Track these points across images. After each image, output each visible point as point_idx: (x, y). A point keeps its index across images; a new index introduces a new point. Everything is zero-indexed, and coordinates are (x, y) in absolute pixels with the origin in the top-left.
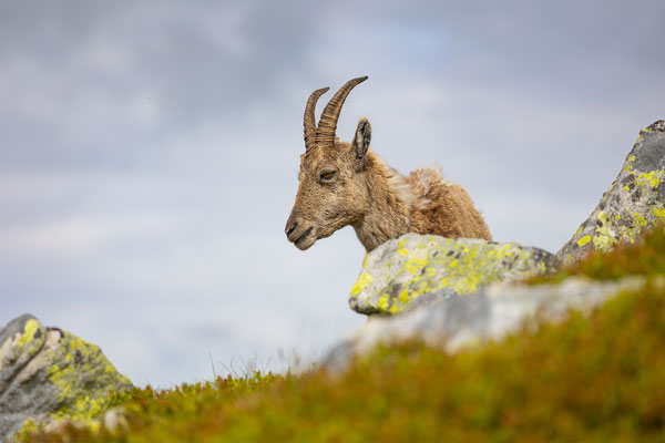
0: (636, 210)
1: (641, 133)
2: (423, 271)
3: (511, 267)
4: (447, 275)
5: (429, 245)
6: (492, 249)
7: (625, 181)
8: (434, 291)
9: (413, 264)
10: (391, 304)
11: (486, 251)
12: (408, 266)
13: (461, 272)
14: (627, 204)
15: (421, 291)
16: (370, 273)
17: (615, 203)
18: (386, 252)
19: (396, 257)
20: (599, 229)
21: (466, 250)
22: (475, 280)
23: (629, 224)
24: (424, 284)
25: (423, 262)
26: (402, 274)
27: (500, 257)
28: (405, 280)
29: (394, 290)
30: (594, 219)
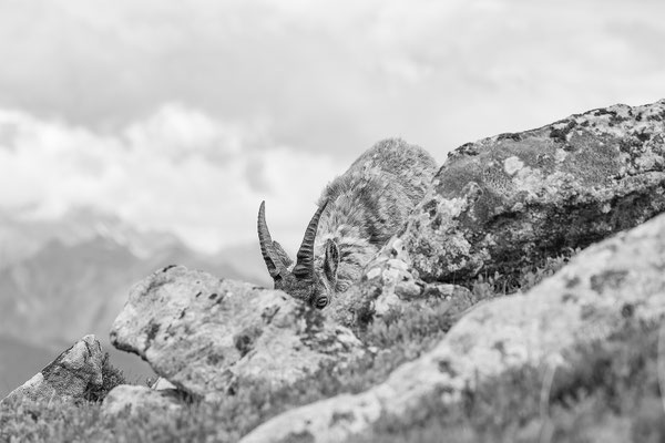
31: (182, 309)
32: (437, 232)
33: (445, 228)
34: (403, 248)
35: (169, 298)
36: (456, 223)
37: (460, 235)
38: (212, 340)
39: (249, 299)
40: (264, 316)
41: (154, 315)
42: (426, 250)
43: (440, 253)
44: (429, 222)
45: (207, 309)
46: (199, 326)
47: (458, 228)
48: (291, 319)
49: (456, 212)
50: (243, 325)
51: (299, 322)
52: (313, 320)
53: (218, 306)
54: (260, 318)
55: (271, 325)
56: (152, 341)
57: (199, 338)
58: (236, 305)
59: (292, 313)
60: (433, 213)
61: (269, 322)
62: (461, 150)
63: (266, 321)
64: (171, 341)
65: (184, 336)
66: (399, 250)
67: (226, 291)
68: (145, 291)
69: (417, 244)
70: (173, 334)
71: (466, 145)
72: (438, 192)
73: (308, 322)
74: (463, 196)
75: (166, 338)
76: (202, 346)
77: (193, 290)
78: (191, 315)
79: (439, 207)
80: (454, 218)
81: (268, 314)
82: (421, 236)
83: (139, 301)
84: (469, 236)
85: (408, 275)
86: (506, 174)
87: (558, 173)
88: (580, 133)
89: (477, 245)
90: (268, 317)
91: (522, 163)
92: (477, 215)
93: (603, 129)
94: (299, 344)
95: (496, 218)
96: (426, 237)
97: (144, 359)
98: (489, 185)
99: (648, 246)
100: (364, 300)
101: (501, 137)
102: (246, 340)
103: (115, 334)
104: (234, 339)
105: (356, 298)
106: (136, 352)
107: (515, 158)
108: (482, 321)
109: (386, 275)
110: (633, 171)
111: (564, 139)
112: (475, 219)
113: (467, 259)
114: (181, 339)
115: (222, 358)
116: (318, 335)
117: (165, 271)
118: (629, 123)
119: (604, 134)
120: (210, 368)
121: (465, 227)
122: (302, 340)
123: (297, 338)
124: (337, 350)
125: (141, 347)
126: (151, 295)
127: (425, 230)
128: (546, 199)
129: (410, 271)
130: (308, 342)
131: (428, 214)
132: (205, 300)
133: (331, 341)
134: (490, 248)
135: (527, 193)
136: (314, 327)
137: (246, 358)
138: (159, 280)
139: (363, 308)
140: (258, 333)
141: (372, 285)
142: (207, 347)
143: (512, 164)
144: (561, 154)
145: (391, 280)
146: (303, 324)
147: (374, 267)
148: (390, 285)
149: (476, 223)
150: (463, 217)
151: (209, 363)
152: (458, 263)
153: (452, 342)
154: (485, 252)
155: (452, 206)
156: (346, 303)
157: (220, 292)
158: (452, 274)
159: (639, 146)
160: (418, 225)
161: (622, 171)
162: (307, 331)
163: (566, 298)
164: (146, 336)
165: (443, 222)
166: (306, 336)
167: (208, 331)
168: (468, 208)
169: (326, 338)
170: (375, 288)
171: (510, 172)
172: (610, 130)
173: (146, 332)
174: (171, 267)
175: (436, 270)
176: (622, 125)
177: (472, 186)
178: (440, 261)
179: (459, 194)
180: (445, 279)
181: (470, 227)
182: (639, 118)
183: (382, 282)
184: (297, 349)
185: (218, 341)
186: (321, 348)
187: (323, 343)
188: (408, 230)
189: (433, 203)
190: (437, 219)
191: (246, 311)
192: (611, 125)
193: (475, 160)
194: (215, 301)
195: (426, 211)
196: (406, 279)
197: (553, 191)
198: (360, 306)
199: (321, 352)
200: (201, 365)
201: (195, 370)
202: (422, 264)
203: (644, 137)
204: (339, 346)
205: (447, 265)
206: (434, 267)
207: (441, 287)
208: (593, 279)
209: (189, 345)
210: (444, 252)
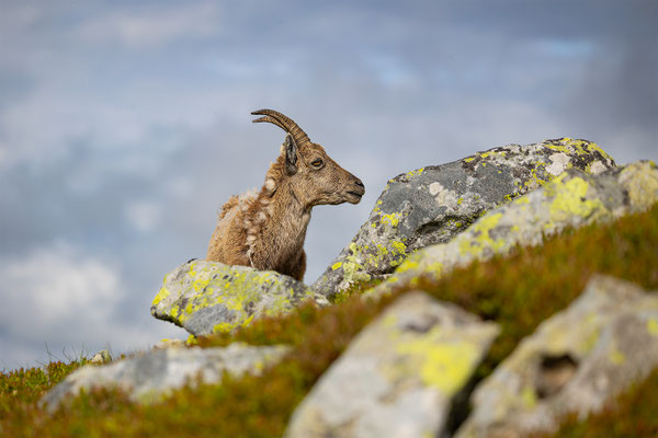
0: (380, 242)
1: (389, 183)
2: (205, 290)
3: (268, 290)
4: (221, 294)
5: (211, 269)
6: (256, 275)
7: (373, 220)
8: (211, 305)
9: (199, 284)
10: (180, 313)
11: (252, 276)
12: (195, 285)
13: (232, 292)
14: (373, 238)
15: (202, 305)
16: (168, 288)
17: (365, 236)
18: (180, 273)
19: (187, 277)
20: (348, 258)
21: (237, 275)
22: (241, 299)
23: (374, 252)
24: (205, 300)
25: (205, 282)
26: (189, 291)
27: (261, 283)
28: (191, 296)
29: (183, 303)
30: (346, 249)
31: (204, 287)
32: (381, 237)
33: (387, 234)
34: (357, 250)
35: (193, 281)
36: (395, 231)
37: (398, 239)
38: (227, 306)
40: (263, 287)
41: (183, 293)
43: (384, 253)
44: (375, 230)
45: (222, 286)
46: (217, 297)
47: (396, 235)
48: (283, 288)
49: (394, 223)
50: (249, 295)
51: (288, 290)
52: (298, 289)
53: (230, 283)
54: (260, 289)
55: (269, 294)
56: (183, 310)
57: (218, 306)
58: (242, 282)
59: (284, 284)
60: (378, 224)
62: (397, 179)
63: (265, 291)
64: (197, 308)
65: (207, 305)
66: (354, 251)
67: (235, 273)
68: (175, 278)
69: (367, 247)
70: (198, 304)
71: (400, 175)
72: (381, 209)
73: (294, 291)
74: (399, 211)
75: (193, 307)
76: (220, 311)
77: (211, 274)
78: (210, 291)
79: (382, 219)
80: (394, 227)
81: (267, 286)
82: (369, 241)
83: (171, 285)
84: (405, 240)
85: (361, 267)
86: (430, 195)
87: (468, 193)
88: (484, 165)
89: (411, 246)
90: (266, 289)
91: (442, 187)
92: (411, 224)
93: (500, 161)
94: (289, 305)
95: (424, 226)
96: (374, 241)
97: (177, 324)
98: (419, 203)
99: (525, 209)
100: (330, 285)
101: (426, 168)
102: (251, 305)
103: (155, 308)
104: (243, 304)
105: (324, 284)
106: (170, 319)
107: (437, 183)
108: (418, 261)
109: (345, 267)
110: (523, 191)
111: (472, 169)
112: (408, 227)
113: (404, 256)
114: (204, 307)
115: (235, 317)
116: (302, 299)
117: (189, 262)
118: (519, 157)
119: (502, 165)
120: (226, 325)
121: (401, 233)
122: (291, 302)
123: (288, 301)
125: (175, 315)
126: (180, 280)
128: (460, 212)
129: (362, 265)
131: (374, 225)
132: (220, 278)
135: (446, 208)
136: (299, 294)
137: (252, 316)
138: (185, 268)
139: (330, 291)
140: (259, 299)
141: (336, 274)
142: (223, 311)
143: (435, 188)
144: (471, 180)
145: (349, 270)
146: (291, 292)
147: (337, 261)
148: (349, 274)
149: (410, 230)
150: (399, 228)
151: (225, 321)
155: (392, 219)
157: (230, 274)
159: (527, 173)
160: (367, 233)
161: (515, 191)
162: (295, 296)
163: (472, 244)
164: (178, 307)
165: (385, 230)
166: (294, 300)
167: (224, 300)
168: (404, 220)
170: (338, 276)
171: (434, 194)
172: (506, 163)
173: (178, 304)
174: (193, 260)
175: (382, 265)
176: (515, 158)
177: (406, 203)
178: (384, 259)
179: (396, 210)
181: (405, 234)
182: (527, 153)
183: (343, 271)
185: (231, 307)
188: (360, 237)
189: (378, 217)
190: (381, 228)
191: (250, 286)
192: (507, 159)
193: (408, 186)
194: (227, 280)
195: (373, 223)
196: (360, 270)
197: (465, 206)
198: (326, 289)
202: (371, 261)
203: (531, 166)
205: (388, 261)
206: (380, 265)
208: (490, 231)
209: (210, 310)
210: (387, 252)
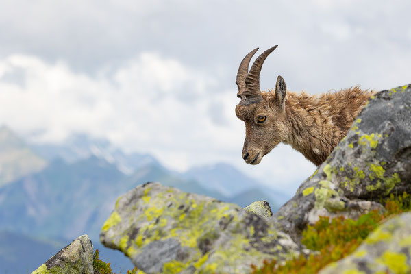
31: (157, 216)
32: (358, 160)
33: (365, 157)
34: (332, 172)
35: (146, 208)
36: (373, 153)
37: (377, 162)
38: (180, 241)
39: (209, 210)
40: (221, 223)
41: (135, 221)
42: (349, 174)
43: (361, 176)
44: (352, 152)
45: (176, 217)
46: (170, 230)
47: (375, 157)
48: (242, 226)
49: (373, 144)
50: (205, 229)
51: (248, 229)
52: (259, 227)
53: (185, 215)
54: (218, 225)
55: (227, 231)
56: (132, 242)
57: (170, 240)
58: (199, 214)
59: (243, 222)
60: (356, 145)
61: (225, 228)
62: (379, 95)
63: (223, 226)
64: (148, 242)
65: (158, 238)
66: (328, 174)
67: (192, 203)
68: (127, 202)
69: (342, 169)
70: (149, 236)
71: (382, 92)
72: (360, 128)
73: (256, 229)
74: (379, 132)
75: (144, 239)
76: (172, 246)
77: (166, 202)
78: (164, 221)
79: (360, 140)
80: (372, 149)
81: (224, 221)
82: (346, 163)
83: (123, 209)
84: (384, 163)
85: (335, 193)
89: (390, 170)
90: (224, 224)
92: (390, 146)
94: (248, 246)
95: (405, 149)
96: (350, 163)
97: (127, 255)
98: (400, 124)
100: (300, 212)
102: (207, 242)
103: (103, 235)
104: (197, 240)
105: (293, 211)
106: (120, 249)
108: (392, 231)
109: (318, 193)
112: (388, 150)
113: (382, 181)
114: (155, 240)
115: (187, 255)
116: (264, 240)
117: (144, 186)
120: (178, 263)
121: (381, 156)
122: (251, 243)
123: (246, 242)
124: (278, 252)
125: (124, 246)
126: (132, 205)
127: (349, 158)
129: (336, 190)
130: (256, 245)
131: (352, 146)
132: (175, 210)
133: (274, 243)
134: (400, 173)
136: (260, 233)
137: (206, 256)
138: (139, 193)
139: (299, 219)
140: (216, 237)
141: (307, 200)
142: (176, 247)
145: (322, 197)
146: (251, 230)
147: (309, 186)
148: (321, 201)
149: (389, 153)
150: (379, 149)
151: (177, 259)
152: (374, 185)
153: (369, 247)
154: (396, 176)
155: (371, 139)
156: (286, 214)
157: (187, 203)
158: (370, 193)
160: (343, 154)
162: (255, 235)
164: (128, 237)
165: (363, 152)
166: (253, 239)
167: (177, 234)
168: (383, 142)
169: (269, 241)
170: (308, 203)
173: (128, 234)
174: (148, 183)
175: (357, 190)
177: (387, 124)
178: (361, 183)
179: (377, 130)
180: (364, 197)
181: (384, 156)
183: (314, 198)
184: (247, 250)
185: (185, 242)
186: (265, 249)
187: (267, 246)
188: (336, 158)
189: (356, 137)
190: (359, 150)
191: (207, 220)
193: (390, 104)
194: (182, 211)
195: (350, 143)
196: (333, 196)
198: (296, 217)
199: (265, 252)
200: (171, 261)
201: (167, 265)
202: (346, 185)
204: (279, 248)
205: (365, 186)
206: (356, 189)
207: (361, 203)
209: (161, 245)
210: (364, 176)
